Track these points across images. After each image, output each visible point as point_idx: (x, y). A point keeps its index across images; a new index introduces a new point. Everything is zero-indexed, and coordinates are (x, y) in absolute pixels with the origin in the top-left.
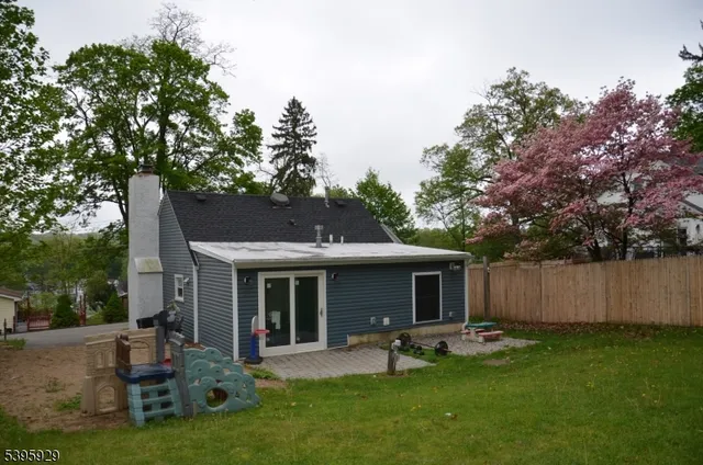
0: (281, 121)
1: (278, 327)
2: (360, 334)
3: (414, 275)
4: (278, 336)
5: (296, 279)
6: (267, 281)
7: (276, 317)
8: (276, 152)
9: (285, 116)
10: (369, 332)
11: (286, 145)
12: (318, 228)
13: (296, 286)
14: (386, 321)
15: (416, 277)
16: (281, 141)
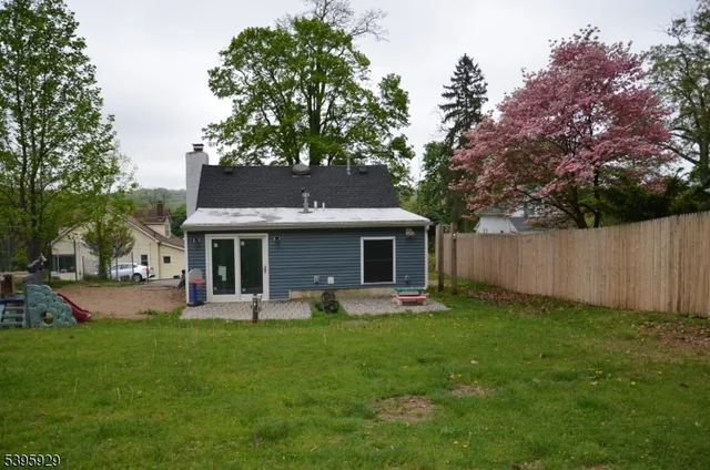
0: (453, 80)
1: (224, 279)
2: (304, 290)
3: (362, 239)
4: (224, 286)
5: (241, 240)
6: (214, 241)
7: (222, 271)
8: (448, 112)
9: (456, 74)
10: (312, 289)
11: (459, 103)
12: (306, 195)
13: (241, 247)
14: (331, 280)
15: (365, 241)
16: (454, 100)
